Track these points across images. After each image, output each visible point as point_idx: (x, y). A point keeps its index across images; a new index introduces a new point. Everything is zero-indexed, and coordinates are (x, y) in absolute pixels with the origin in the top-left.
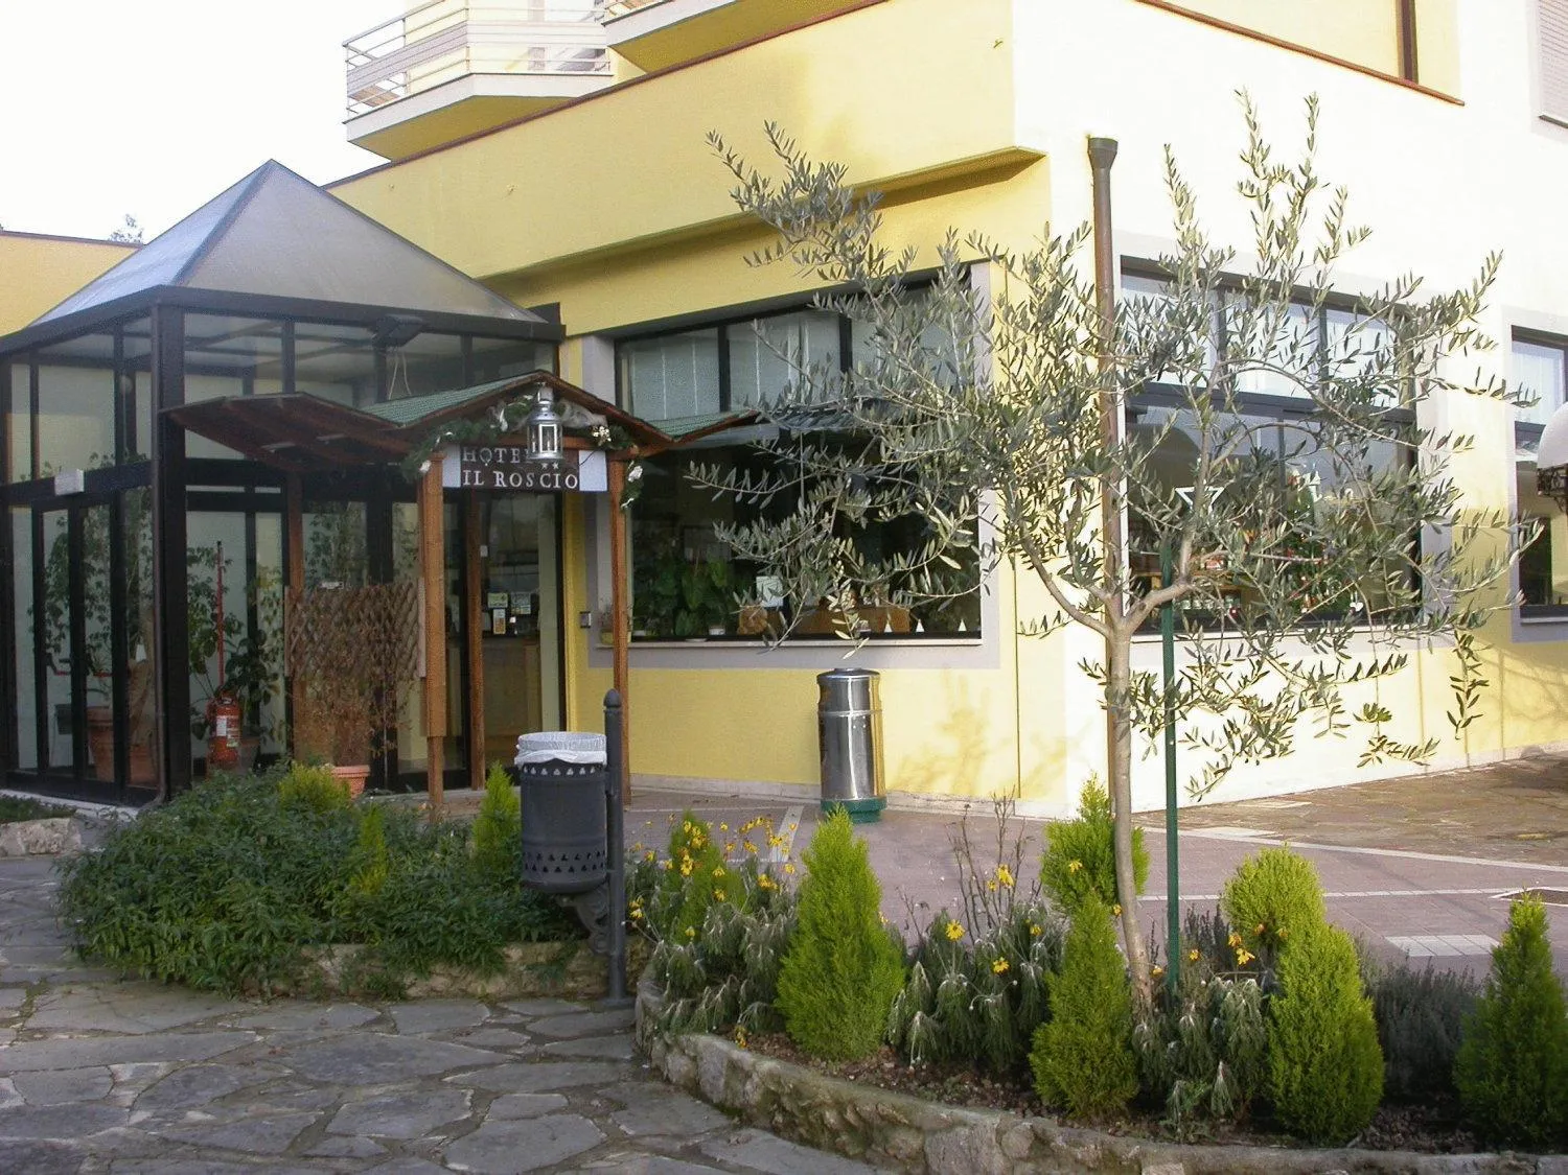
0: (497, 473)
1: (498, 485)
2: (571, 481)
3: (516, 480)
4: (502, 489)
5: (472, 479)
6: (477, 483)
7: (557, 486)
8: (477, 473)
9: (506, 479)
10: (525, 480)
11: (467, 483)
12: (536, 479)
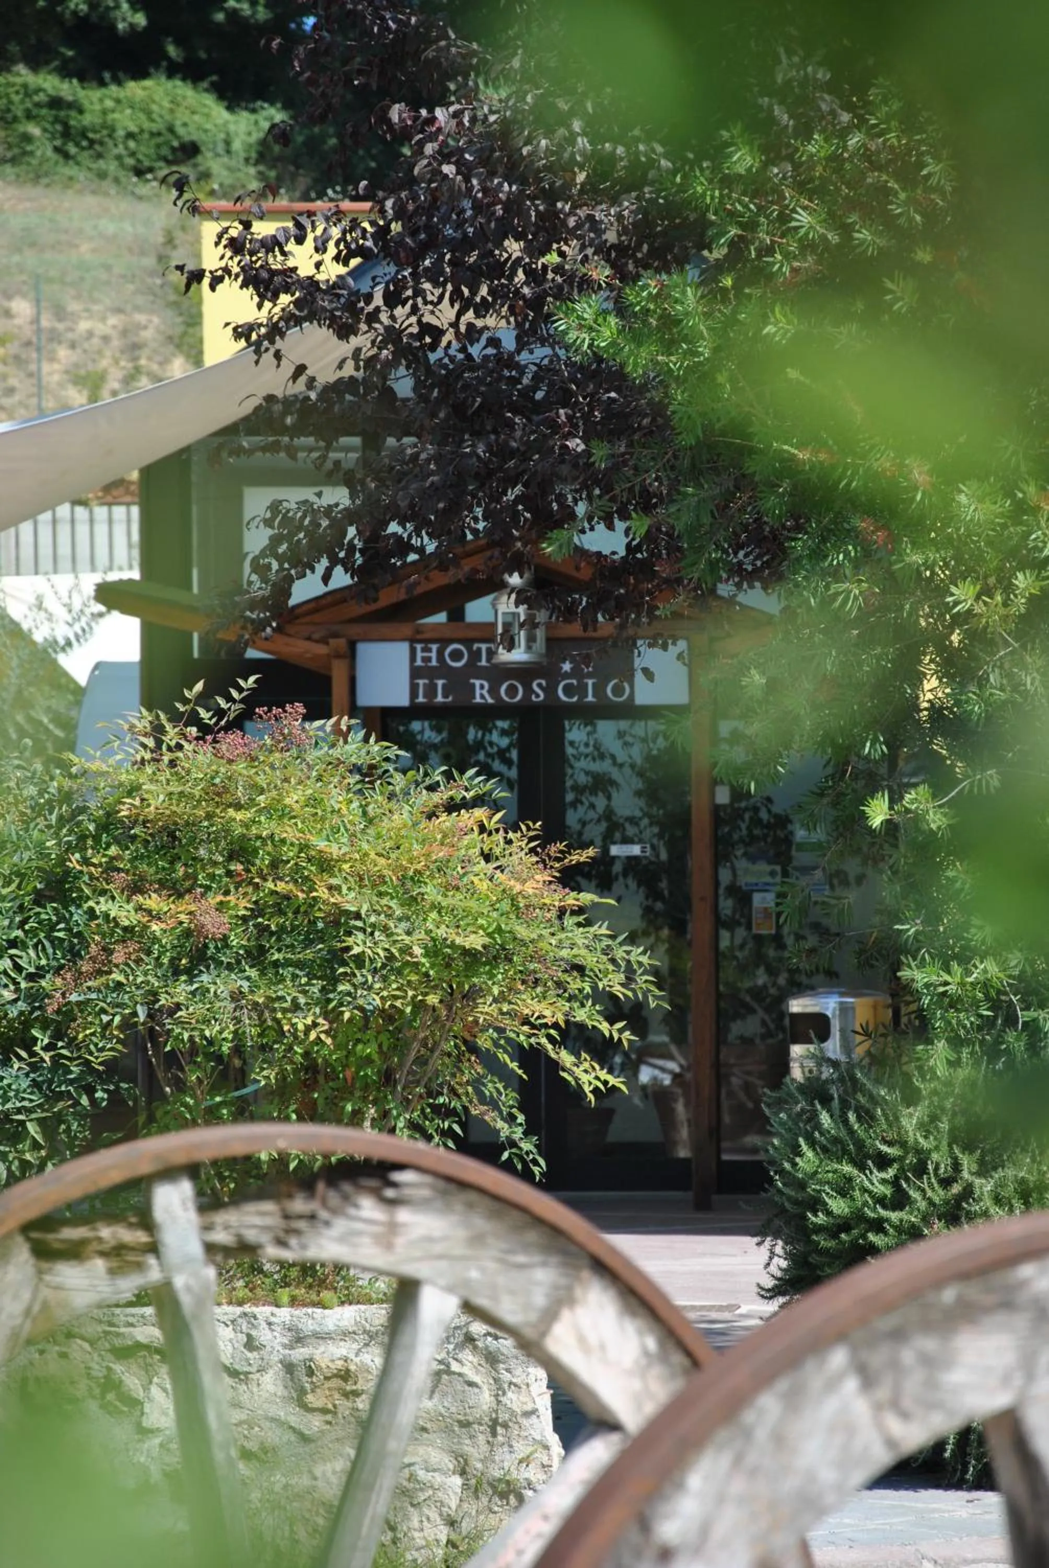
0: (477, 683)
1: (478, 700)
2: (618, 691)
3: (512, 691)
4: (484, 707)
5: (431, 691)
6: (440, 698)
7: (590, 698)
8: (440, 683)
9: (494, 691)
10: (528, 690)
11: (421, 699)
12: (550, 690)
